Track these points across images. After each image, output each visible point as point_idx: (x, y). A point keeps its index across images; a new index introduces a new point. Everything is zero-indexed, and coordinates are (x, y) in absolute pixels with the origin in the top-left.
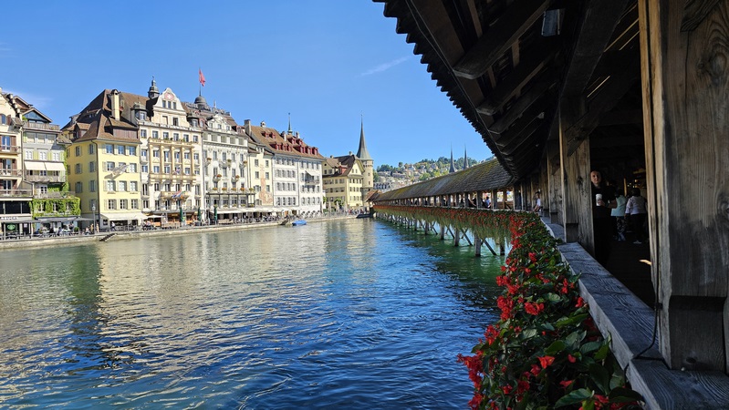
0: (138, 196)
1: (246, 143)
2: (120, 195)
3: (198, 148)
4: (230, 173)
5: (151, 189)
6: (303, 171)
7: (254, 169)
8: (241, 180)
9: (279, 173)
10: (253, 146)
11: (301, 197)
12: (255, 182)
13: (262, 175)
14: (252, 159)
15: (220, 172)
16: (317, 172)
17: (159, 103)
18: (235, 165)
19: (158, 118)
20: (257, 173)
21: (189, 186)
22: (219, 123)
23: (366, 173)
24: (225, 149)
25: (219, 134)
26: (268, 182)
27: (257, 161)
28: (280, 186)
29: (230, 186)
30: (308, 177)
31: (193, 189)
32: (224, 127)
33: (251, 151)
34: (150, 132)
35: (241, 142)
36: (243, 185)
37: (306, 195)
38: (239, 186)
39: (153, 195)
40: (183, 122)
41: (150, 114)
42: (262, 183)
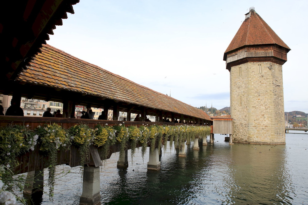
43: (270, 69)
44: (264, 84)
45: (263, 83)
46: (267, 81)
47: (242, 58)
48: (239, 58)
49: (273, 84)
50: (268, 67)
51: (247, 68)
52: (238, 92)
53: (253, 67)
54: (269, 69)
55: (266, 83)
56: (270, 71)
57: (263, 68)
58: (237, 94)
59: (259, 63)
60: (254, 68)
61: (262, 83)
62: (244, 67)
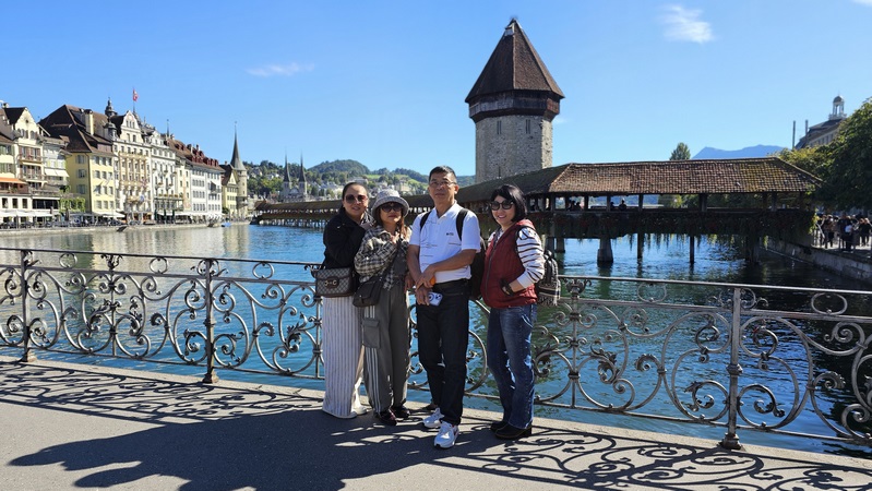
0: (113, 199)
1: (174, 157)
2: (103, 197)
3: (149, 160)
4: (164, 181)
5: (121, 193)
6: (209, 181)
7: (180, 178)
8: (173, 188)
9: (196, 183)
10: (178, 160)
11: (208, 204)
12: (180, 190)
13: (184, 184)
14: (178, 169)
15: (159, 181)
16: (218, 182)
17: (124, 123)
18: (168, 176)
19: (124, 136)
20: (181, 182)
21: (145, 191)
22: (156, 139)
23: (241, 183)
24: (162, 161)
25: (158, 148)
26: (188, 190)
27: (181, 172)
28: (196, 194)
29: (165, 192)
30: (213, 187)
31: (146, 194)
32: (159, 142)
33: (178, 164)
34: (119, 149)
35: (171, 156)
36: (172, 192)
37: (211, 202)
38: (170, 193)
39: (123, 198)
40: (139, 140)
41: (119, 133)
42: (184, 191)
44: (534, 149)
47: (505, 107)
48: (501, 107)
50: (540, 124)
51: (512, 123)
52: (496, 159)
53: (519, 122)
54: (540, 128)
57: (532, 125)
58: (494, 161)
59: (527, 118)
61: (531, 148)
62: (506, 121)
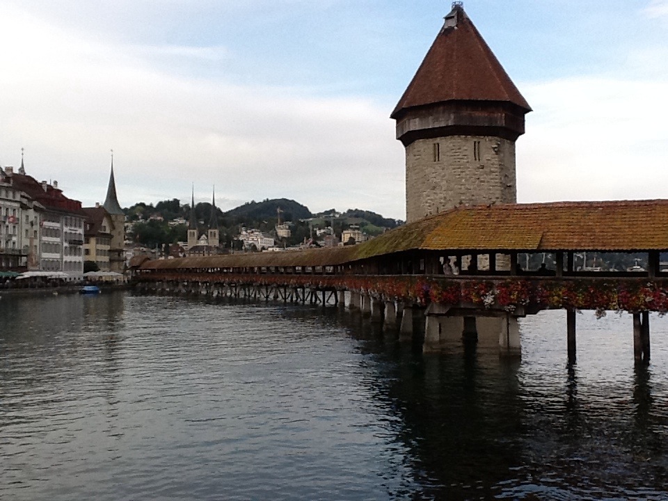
1: (18, 198)
4: (4, 231)
6: (66, 230)
7: (24, 226)
8: (14, 239)
9: (48, 232)
10: (25, 201)
11: (64, 260)
12: (26, 242)
13: (31, 233)
14: (24, 215)
16: (79, 231)
18: (9, 223)
20: (27, 230)
23: (116, 232)
26: (36, 242)
27: (27, 216)
29: (3, 245)
33: (23, 207)
35: (14, 197)
36: (14, 243)
37: (68, 258)
38: (10, 245)
42: (31, 243)
43: (497, 153)
44: (486, 184)
45: (484, 182)
46: (491, 177)
47: (443, 124)
48: (437, 126)
49: (501, 183)
50: (494, 148)
51: (453, 148)
52: (432, 198)
53: (465, 146)
54: (494, 153)
55: (488, 182)
56: (496, 156)
57: (484, 150)
58: (429, 201)
60: (465, 148)
61: (482, 182)
62: (446, 143)
